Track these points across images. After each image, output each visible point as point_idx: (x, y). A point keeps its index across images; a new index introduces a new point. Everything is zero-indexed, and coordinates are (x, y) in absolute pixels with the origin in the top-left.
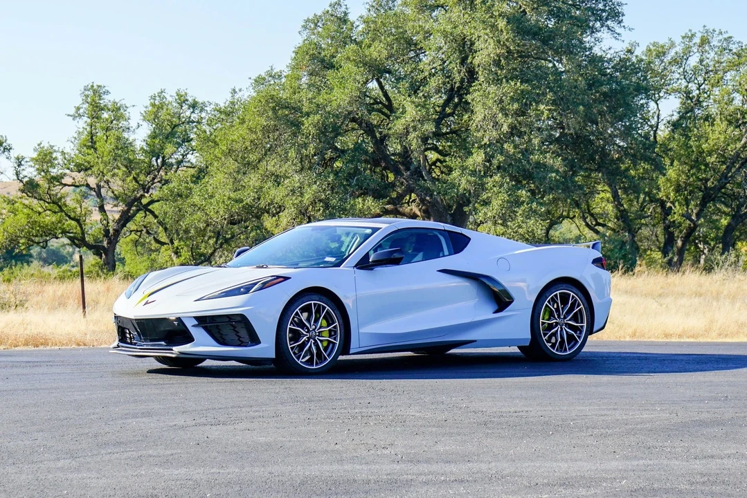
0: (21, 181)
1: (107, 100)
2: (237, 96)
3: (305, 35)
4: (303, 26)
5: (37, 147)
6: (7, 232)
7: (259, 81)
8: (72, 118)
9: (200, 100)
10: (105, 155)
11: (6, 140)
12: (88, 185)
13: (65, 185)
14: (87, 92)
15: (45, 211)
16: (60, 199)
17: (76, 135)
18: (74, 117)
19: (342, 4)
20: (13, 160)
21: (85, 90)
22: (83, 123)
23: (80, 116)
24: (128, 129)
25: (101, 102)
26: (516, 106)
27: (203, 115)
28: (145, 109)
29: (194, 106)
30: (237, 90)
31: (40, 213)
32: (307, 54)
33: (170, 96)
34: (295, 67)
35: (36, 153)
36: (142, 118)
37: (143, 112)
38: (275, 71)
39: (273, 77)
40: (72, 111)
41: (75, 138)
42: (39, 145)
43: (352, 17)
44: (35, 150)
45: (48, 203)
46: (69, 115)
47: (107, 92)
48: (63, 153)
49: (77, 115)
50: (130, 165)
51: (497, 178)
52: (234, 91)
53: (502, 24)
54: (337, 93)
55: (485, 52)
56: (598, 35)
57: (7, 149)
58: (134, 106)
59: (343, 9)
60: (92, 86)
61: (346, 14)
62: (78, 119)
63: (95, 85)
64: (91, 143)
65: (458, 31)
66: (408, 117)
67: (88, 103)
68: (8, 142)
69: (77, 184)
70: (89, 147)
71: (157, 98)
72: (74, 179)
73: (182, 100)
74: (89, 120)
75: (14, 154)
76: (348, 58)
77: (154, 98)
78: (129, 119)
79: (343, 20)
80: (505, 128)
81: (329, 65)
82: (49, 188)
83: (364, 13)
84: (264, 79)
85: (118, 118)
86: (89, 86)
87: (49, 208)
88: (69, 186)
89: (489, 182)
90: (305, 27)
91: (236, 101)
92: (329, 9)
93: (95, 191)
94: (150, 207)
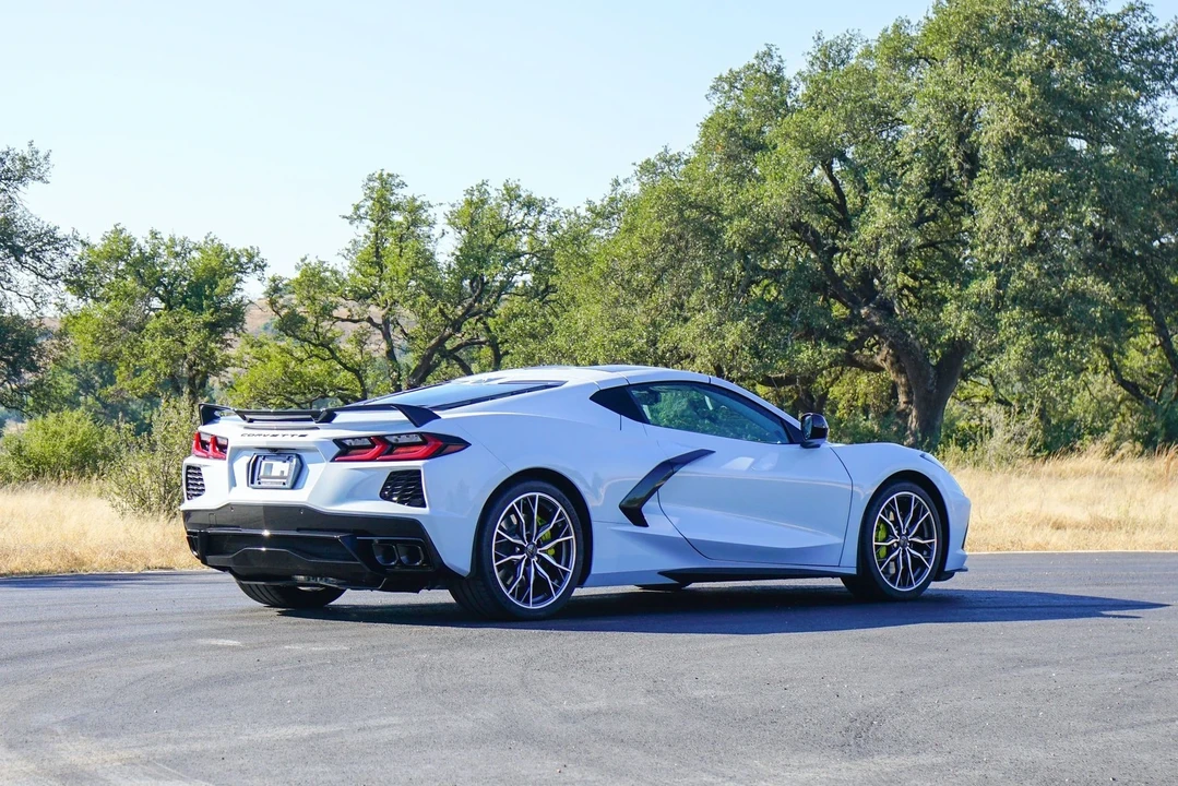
0: (277, 313)
1: (400, 195)
2: (620, 190)
3: (716, 100)
4: (712, 88)
5: (301, 264)
6: (256, 388)
7: (648, 168)
8: (348, 221)
9: (538, 195)
10: (401, 276)
11: (258, 253)
12: (370, 320)
13: (338, 318)
14: (371, 184)
15: (310, 357)
16: (332, 340)
17: (350, 246)
18: (351, 220)
19: (775, 55)
20: (267, 283)
21: (370, 180)
22: (364, 229)
23: (360, 218)
24: (429, 237)
25: (392, 198)
26: (1043, 206)
27: (542, 217)
28: (451, 209)
29: (529, 204)
30: (621, 181)
31: (302, 361)
32: (724, 128)
33: (495, 192)
34: (706, 147)
35: (299, 272)
36: (447, 221)
37: (448, 213)
38: (671, 153)
39: (668, 162)
40: (350, 211)
41: (349, 250)
42: (303, 260)
43: (789, 73)
44: (297, 268)
45: (314, 344)
46: (344, 217)
47: (402, 185)
48: (335, 273)
49: (355, 217)
50: (434, 291)
51: (1016, 313)
52: (617, 183)
53: (1024, 84)
54: (770, 186)
55: (997, 126)
56: (1161, 101)
57: (260, 266)
58: (441, 204)
59: (776, 62)
60: (381, 175)
61: (779, 69)
62: (357, 223)
63: (385, 173)
64: (376, 259)
65: (953, 95)
66: (880, 223)
67: (372, 198)
68: (261, 256)
69: (356, 318)
70: (372, 265)
71: (476, 193)
72: (350, 311)
73: (511, 194)
74: (373, 225)
75: (269, 273)
76: (787, 135)
77: (470, 192)
78: (434, 223)
79: (775, 79)
80: (1027, 239)
81: (755, 146)
82: (316, 325)
83: (805, 67)
84: (654, 165)
85: (415, 223)
86: (377, 176)
87: (316, 352)
88: (343, 320)
89: (1004, 318)
90: (715, 89)
91: (618, 196)
92: (755, 62)
93: (381, 329)
94: (457, 354)
